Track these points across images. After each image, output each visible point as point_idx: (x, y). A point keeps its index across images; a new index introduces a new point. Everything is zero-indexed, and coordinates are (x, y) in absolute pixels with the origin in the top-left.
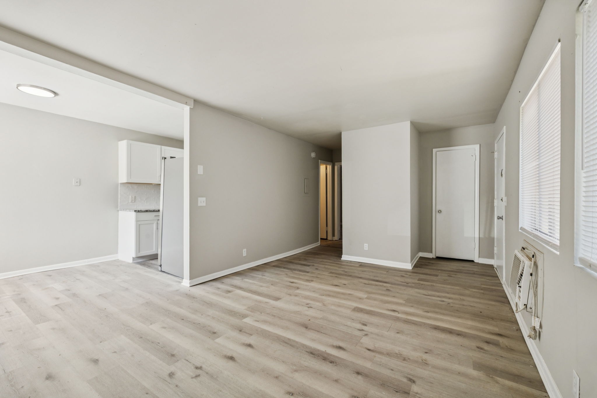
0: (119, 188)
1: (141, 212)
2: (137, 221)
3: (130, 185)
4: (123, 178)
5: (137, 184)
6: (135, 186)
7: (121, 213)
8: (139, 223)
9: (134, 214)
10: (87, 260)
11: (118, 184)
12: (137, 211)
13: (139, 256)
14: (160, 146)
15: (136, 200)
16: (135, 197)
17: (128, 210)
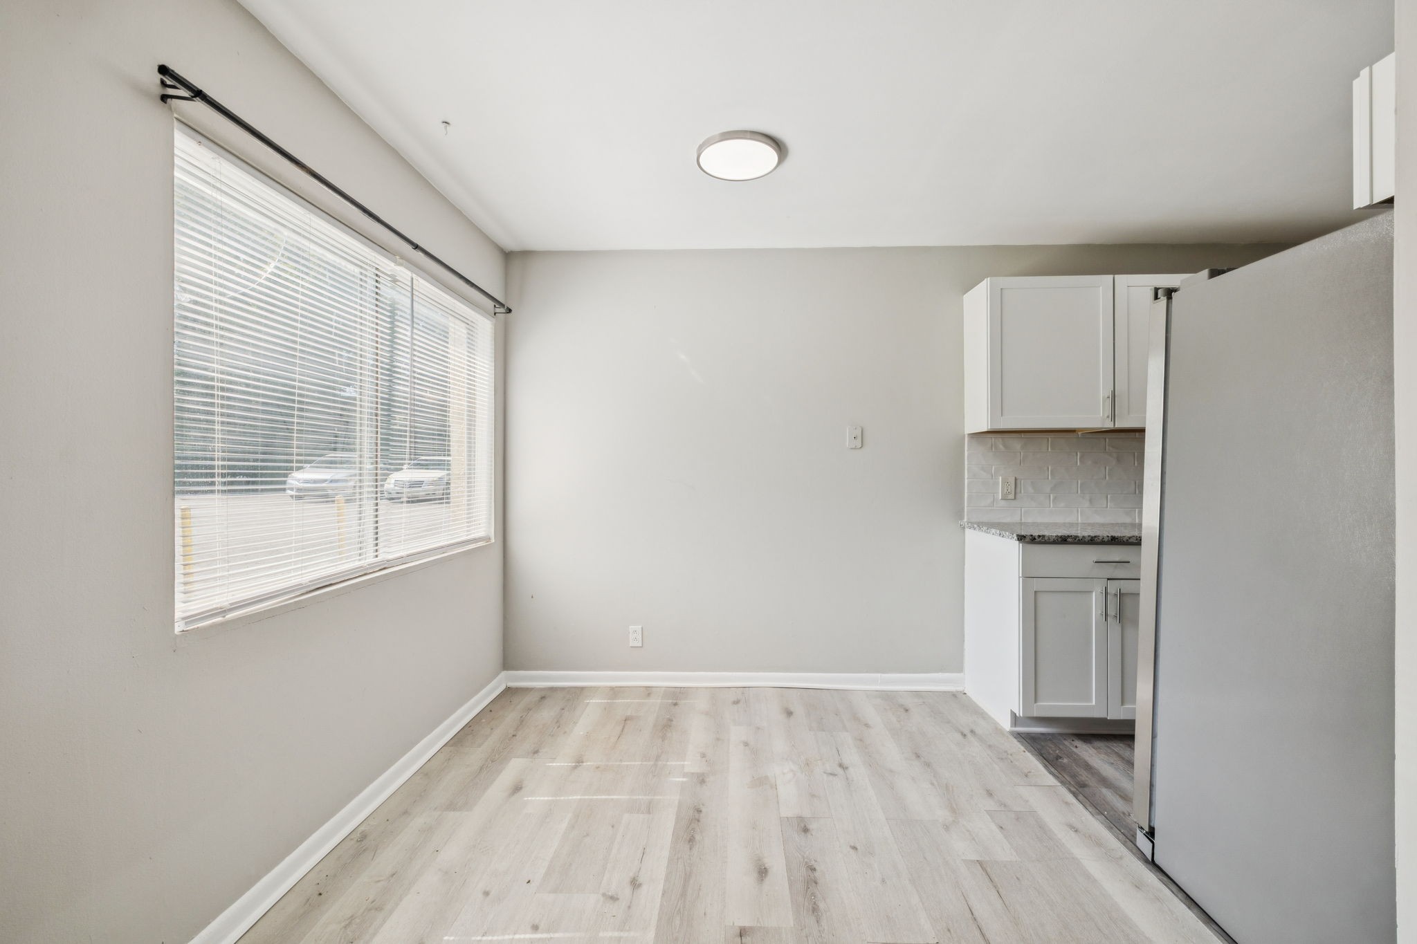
0: (966, 452)
1: (1040, 543)
2: (1027, 577)
3: (998, 441)
4: (978, 418)
5: (1023, 435)
6: (1016, 444)
7: (973, 537)
8: (1037, 585)
9: (1013, 548)
10: (879, 675)
11: (964, 436)
12: (1028, 539)
13: (1035, 715)
14: (1112, 276)
15: (1018, 490)
16: (1016, 479)
17: (993, 531)
